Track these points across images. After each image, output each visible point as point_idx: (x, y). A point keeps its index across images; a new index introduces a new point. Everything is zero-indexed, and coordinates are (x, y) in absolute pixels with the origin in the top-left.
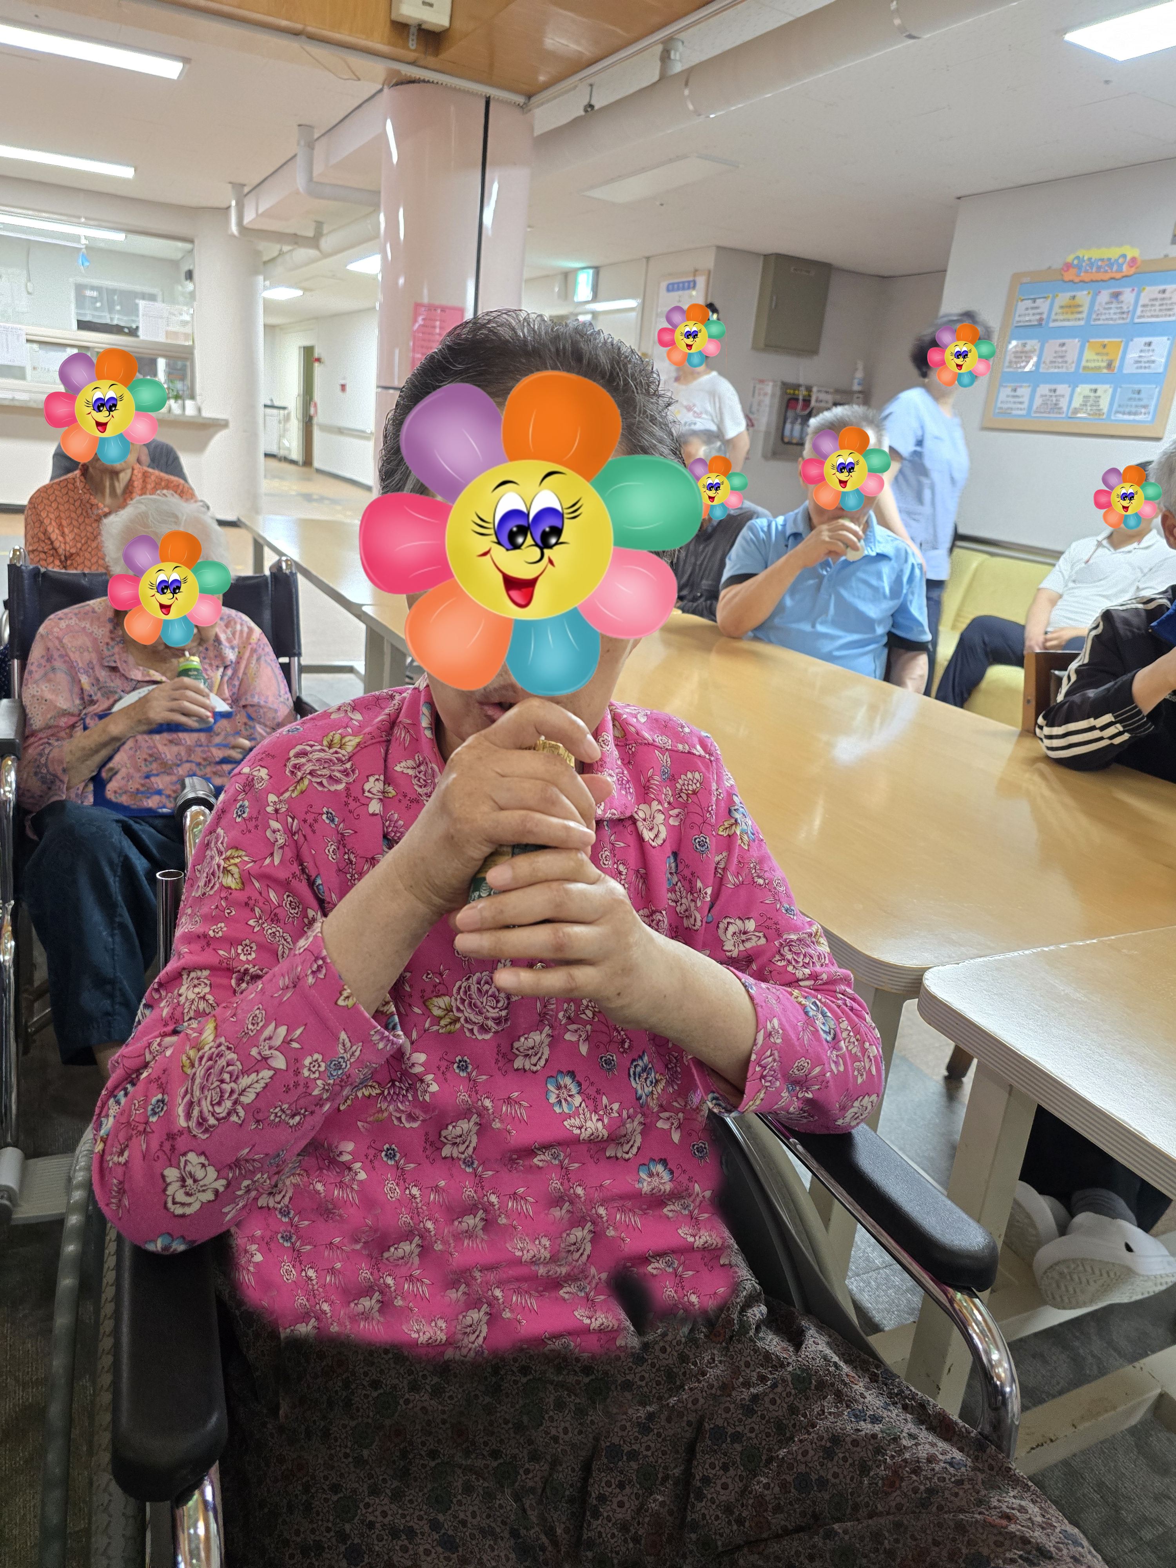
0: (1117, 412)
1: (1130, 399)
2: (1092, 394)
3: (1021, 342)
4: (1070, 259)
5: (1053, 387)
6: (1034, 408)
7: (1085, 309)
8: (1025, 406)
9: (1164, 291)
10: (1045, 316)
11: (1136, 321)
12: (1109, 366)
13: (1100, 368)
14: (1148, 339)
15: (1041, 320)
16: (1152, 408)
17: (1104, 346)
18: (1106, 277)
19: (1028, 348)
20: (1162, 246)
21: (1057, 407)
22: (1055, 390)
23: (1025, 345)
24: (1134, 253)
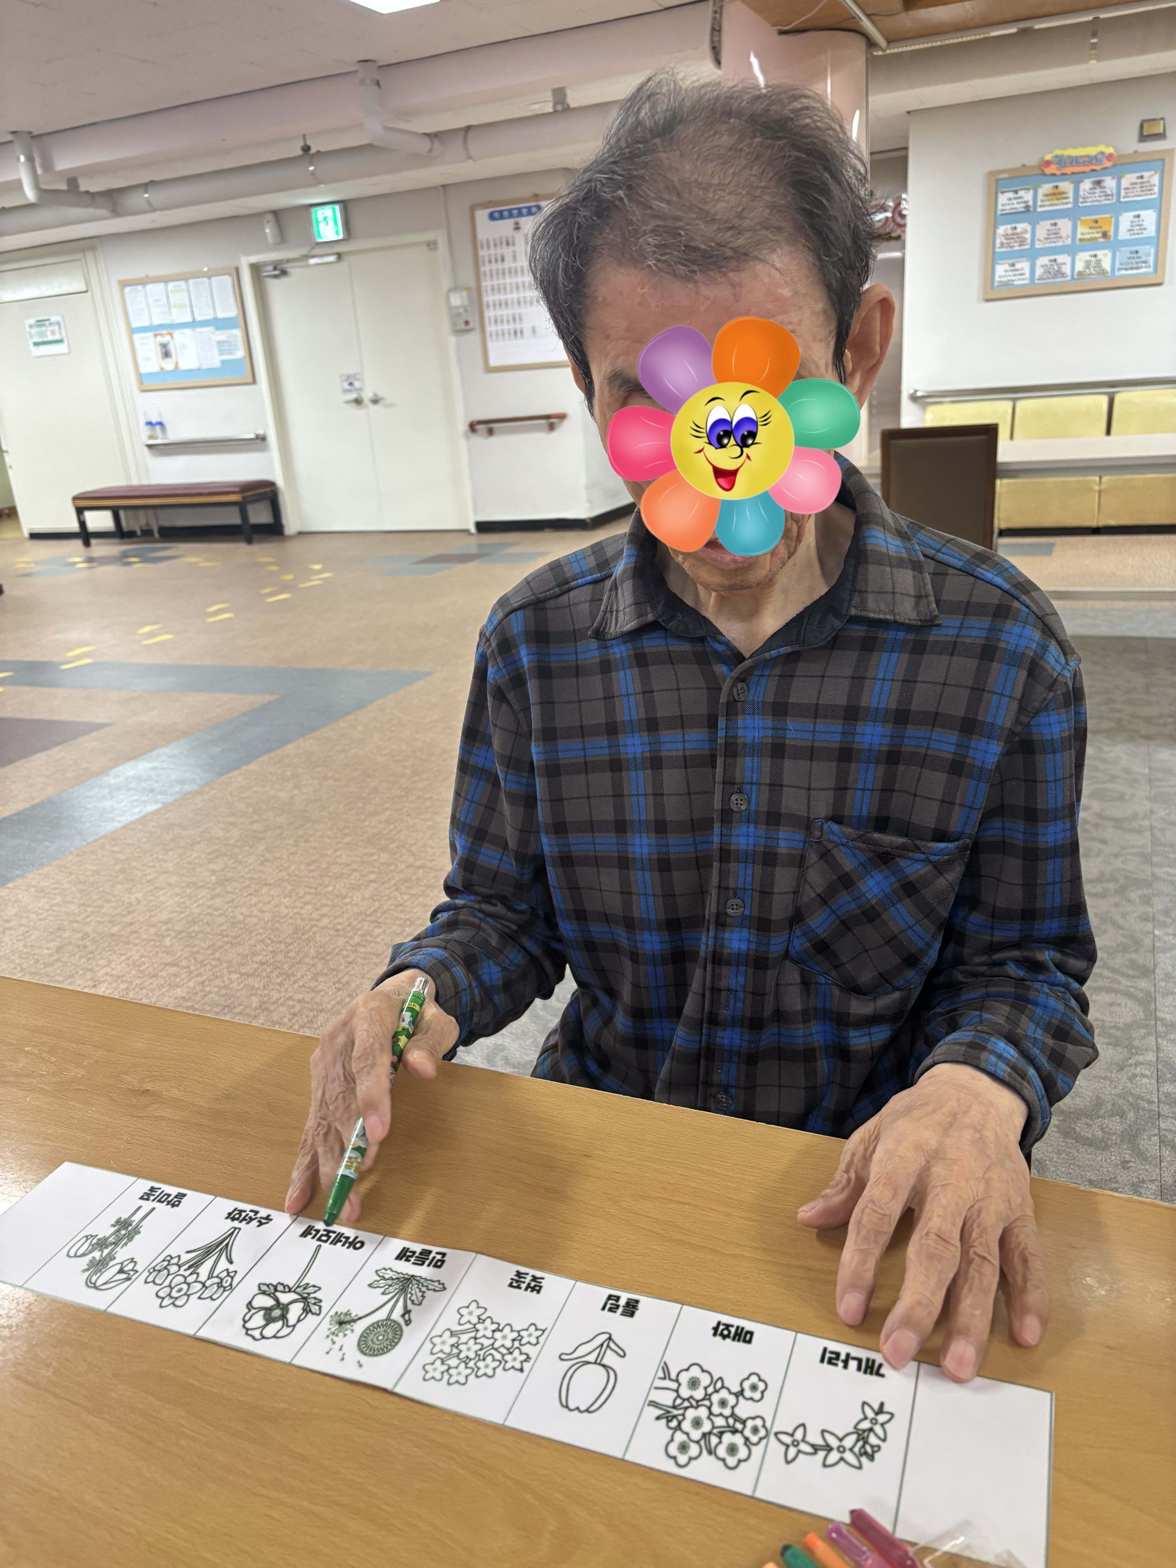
0: (1120, 269)
1: (1130, 258)
2: (1093, 259)
3: (1009, 227)
4: (1048, 157)
5: (1052, 257)
6: (1037, 276)
7: (1071, 195)
9: (1142, 177)
10: (1031, 203)
11: (1122, 200)
12: (1105, 235)
13: (1095, 238)
14: (1136, 213)
15: (1027, 207)
16: (1152, 262)
17: (1096, 221)
18: (1087, 169)
19: (1019, 230)
20: (1130, 144)
21: (1060, 273)
22: (1055, 260)
23: (1015, 228)
24: (1110, 150)
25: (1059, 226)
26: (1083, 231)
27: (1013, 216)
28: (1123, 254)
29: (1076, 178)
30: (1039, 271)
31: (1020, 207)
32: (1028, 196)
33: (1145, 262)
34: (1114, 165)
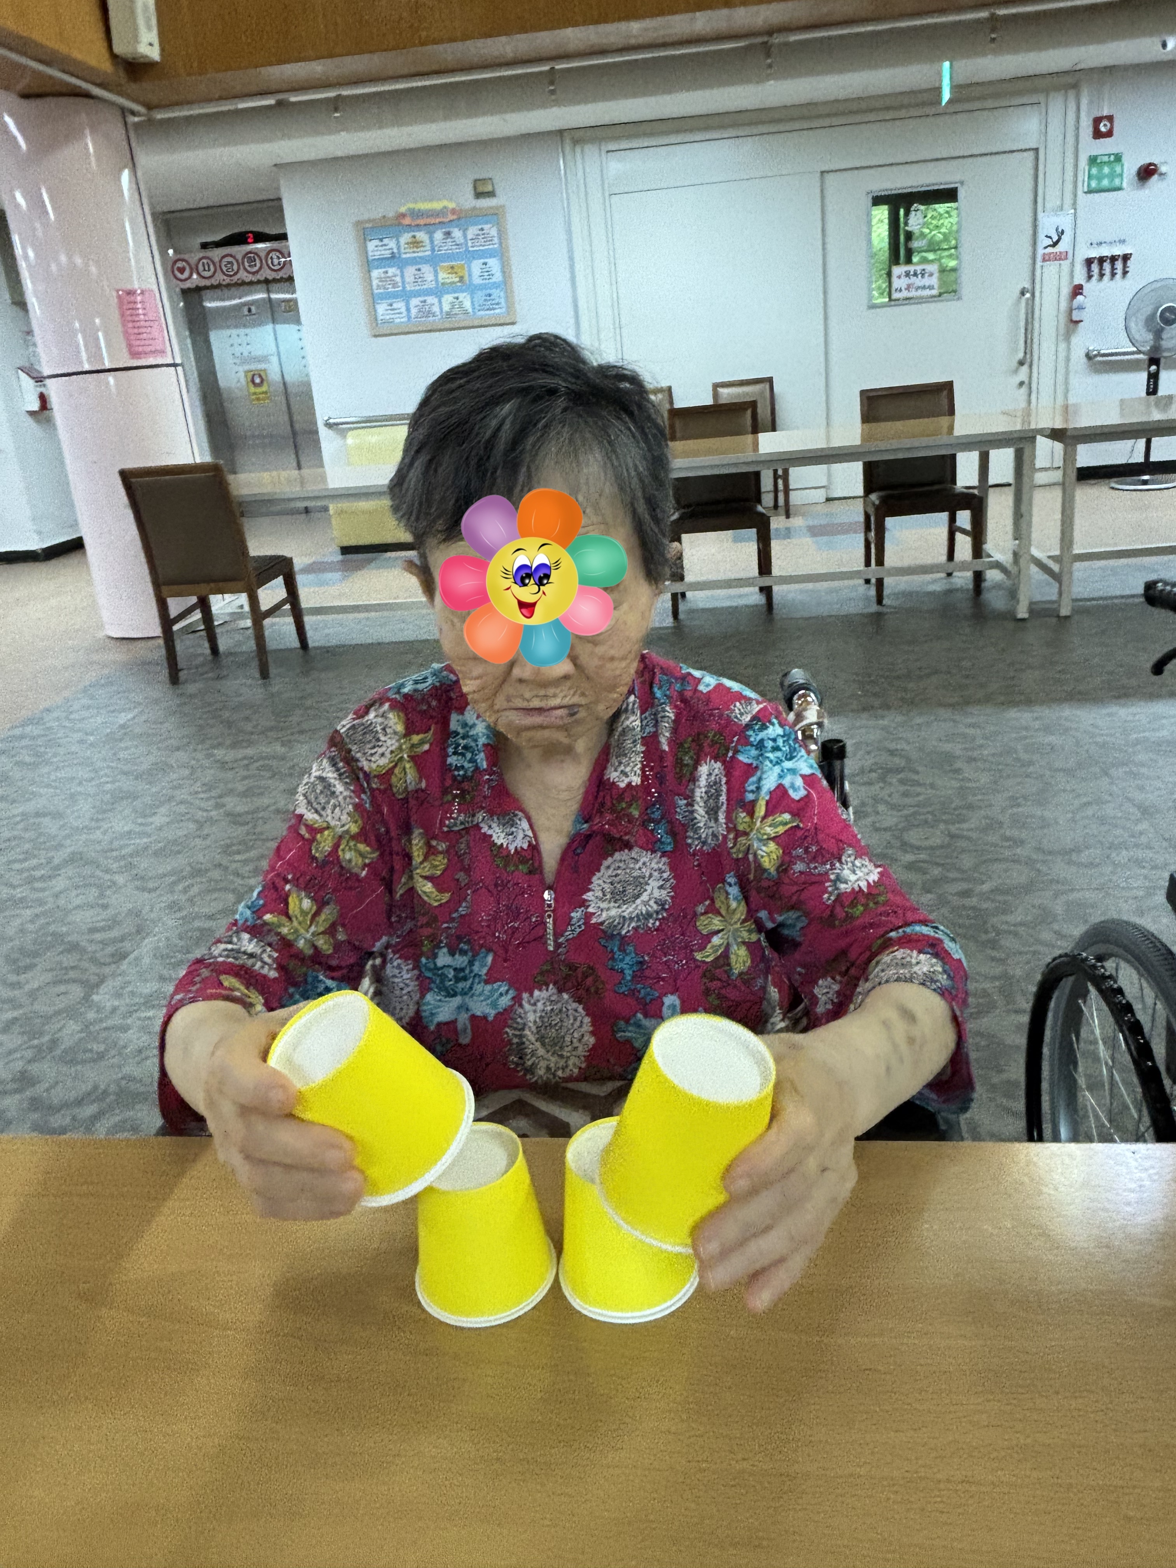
0: (479, 310)
1: (485, 300)
2: (456, 301)
3: (382, 270)
4: (403, 210)
5: (422, 299)
6: (413, 315)
7: (427, 243)
8: (405, 314)
9: (482, 229)
10: (395, 251)
11: (470, 249)
12: (462, 280)
13: (453, 283)
14: (483, 261)
15: (393, 254)
16: (503, 304)
17: (452, 268)
18: (436, 221)
19: (390, 274)
20: (468, 201)
21: (430, 313)
22: (425, 301)
23: (386, 272)
24: (451, 205)
25: (423, 270)
26: (442, 276)
27: (383, 262)
28: (480, 295)
29: (430, 228)
30: (414, 311)
31: (387, 254)
32: (392, 244)
33: (498, 304)
34: (459, 219)
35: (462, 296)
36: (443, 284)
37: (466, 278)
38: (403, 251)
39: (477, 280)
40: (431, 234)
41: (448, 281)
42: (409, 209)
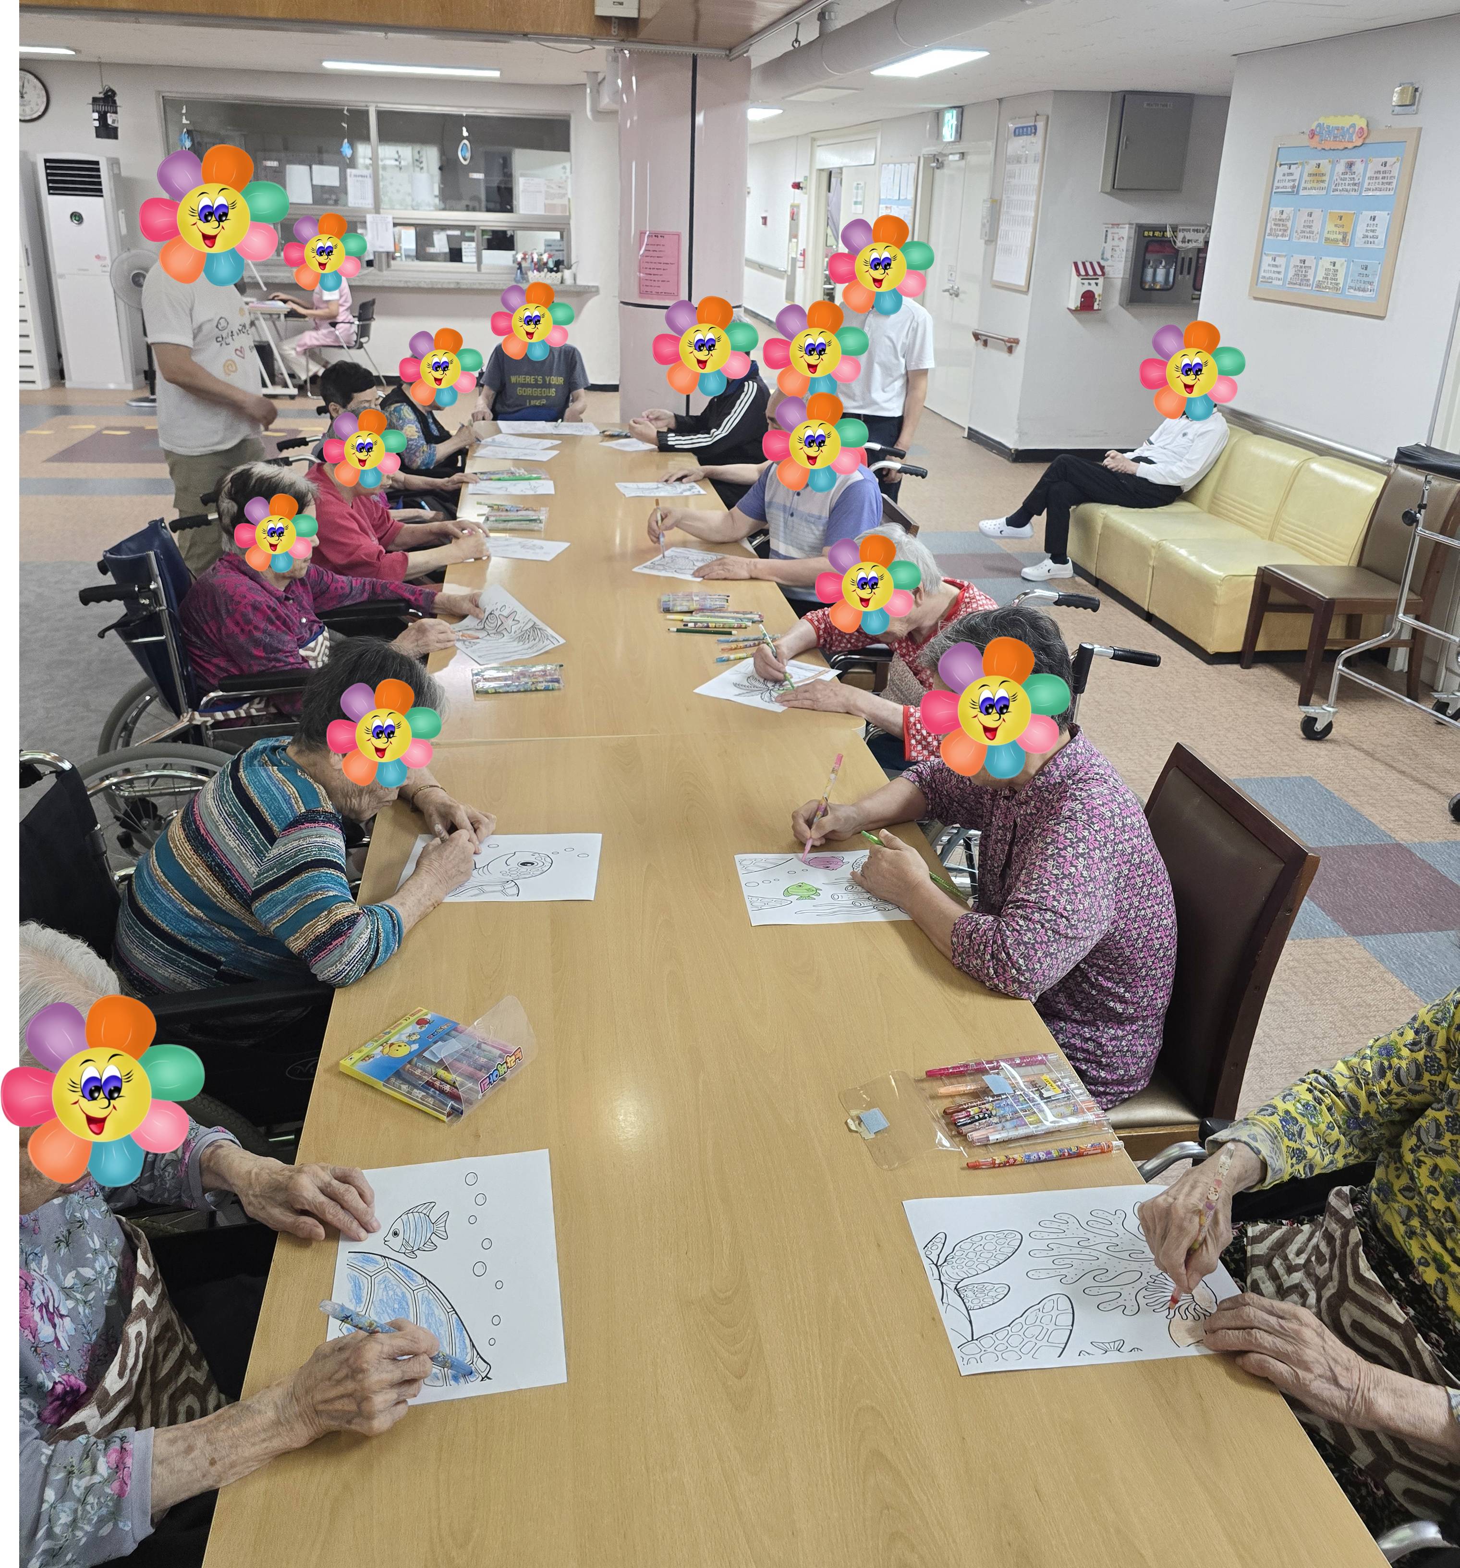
0: (1350, 287)
1: (1360, 275)
2: (1333, 267)
6: (1289, 279)
7: (1328, 177)
8: (1282, 276)
9: (1385, 164)
10: (1297, 183)
11: (1365, 193)
12: (1345, 237)
13: (1336, 241)
14: (1373, 214)
15: (1294, 187)
16: (1379, 286)
17: (1341, 218)
18: (1342, 146)
21: (1306, 279)
24: (1362, 122)
25: (1314, 216)
26: (1330, 227)
28: (1356, 267)
29: (1334, 156)
30: (1291, 272)
31: (1290, 186)
32: (1297, 173)
34: (1364, 144)
35: (1339, 261)
36: (1327, 239)
37: (1349, 237)
38: (1303, 185)
39: (1359, 243)
40: (1334, 163)
41: (1332, 237)
42: (1319, 125)
